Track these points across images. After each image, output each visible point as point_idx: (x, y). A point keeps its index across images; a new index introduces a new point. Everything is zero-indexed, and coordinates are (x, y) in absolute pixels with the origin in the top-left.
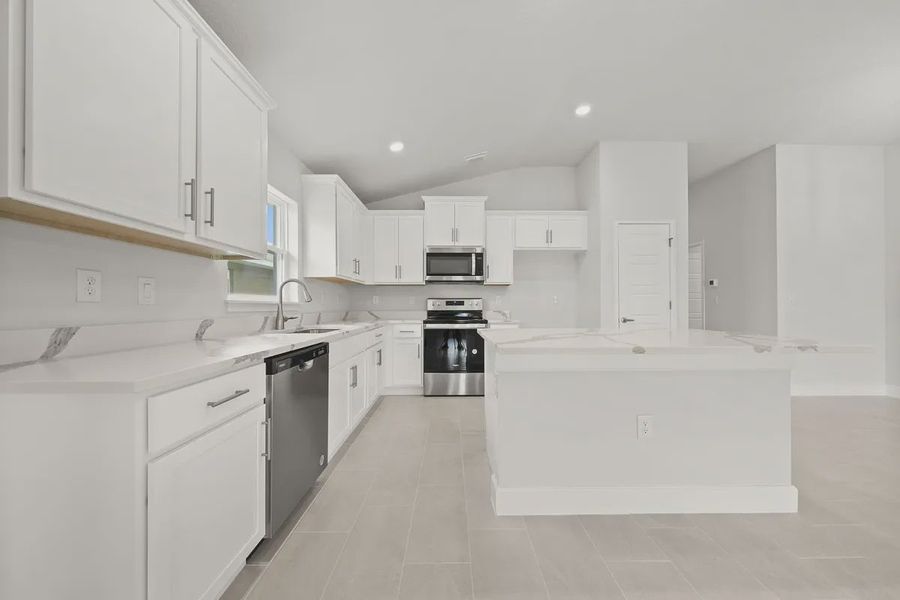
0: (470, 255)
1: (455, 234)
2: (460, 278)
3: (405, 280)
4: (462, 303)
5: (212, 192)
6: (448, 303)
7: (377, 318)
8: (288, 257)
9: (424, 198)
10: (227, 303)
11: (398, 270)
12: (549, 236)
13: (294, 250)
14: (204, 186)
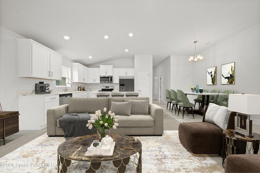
0: (109, 77)
1: (106, 73)
2: (107, 82)
3: (96, 82)
4: (109, 87)
5: (52, 72)
6: (106, 87)
7: (91, 90)
8: (69, 79)
9: (100, 65)
10: (55, 87)
11: (95, 80)
12: (126, 73)
13: (70, 77)
14: (51, 71)
